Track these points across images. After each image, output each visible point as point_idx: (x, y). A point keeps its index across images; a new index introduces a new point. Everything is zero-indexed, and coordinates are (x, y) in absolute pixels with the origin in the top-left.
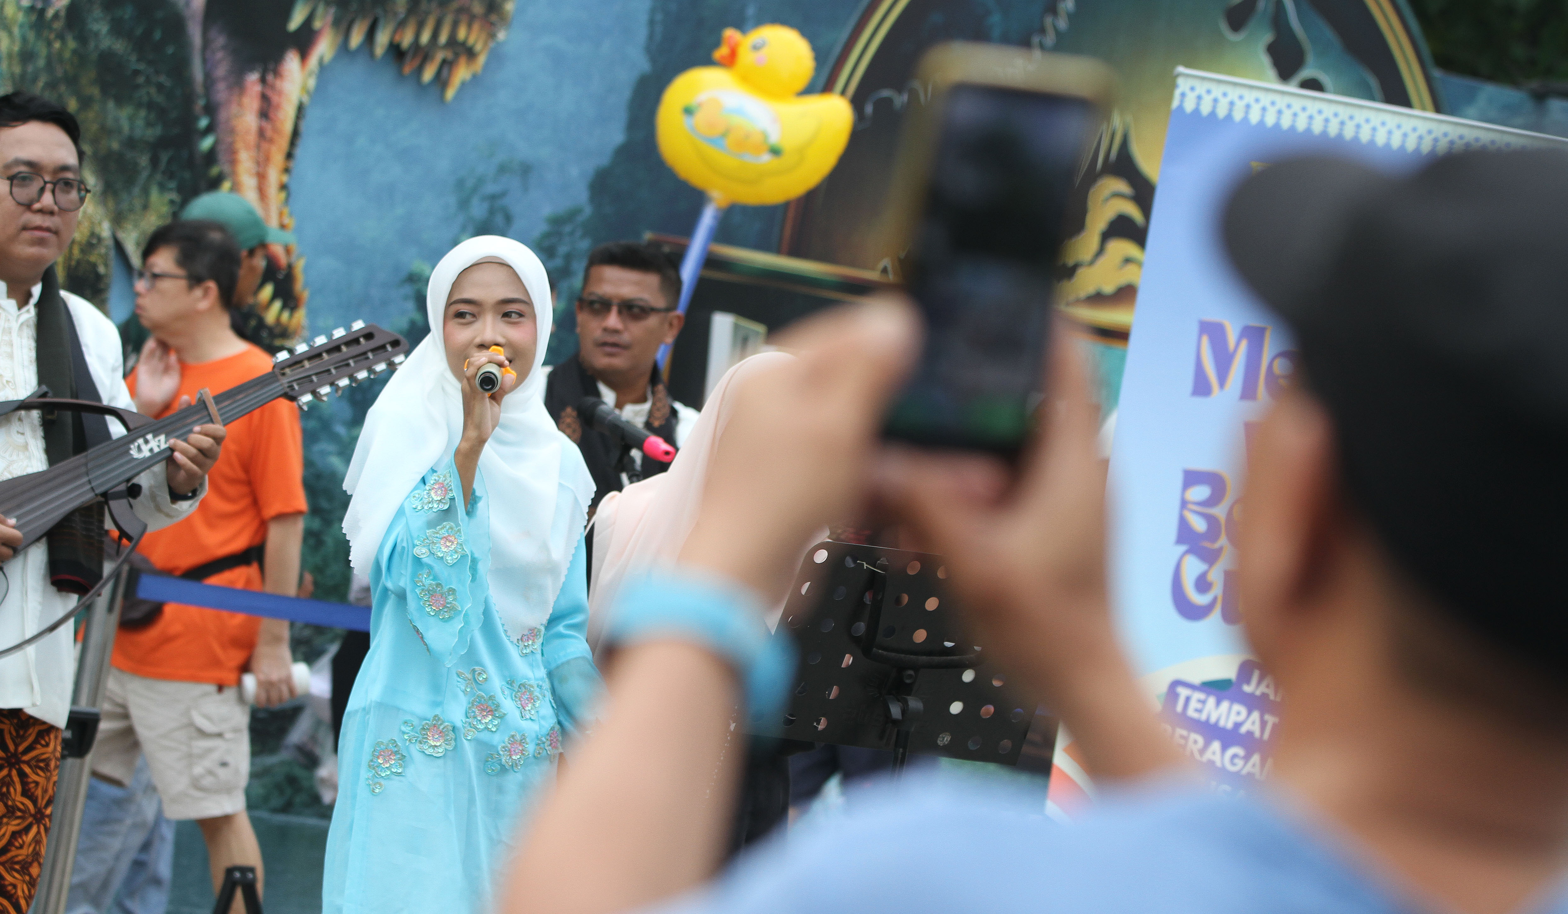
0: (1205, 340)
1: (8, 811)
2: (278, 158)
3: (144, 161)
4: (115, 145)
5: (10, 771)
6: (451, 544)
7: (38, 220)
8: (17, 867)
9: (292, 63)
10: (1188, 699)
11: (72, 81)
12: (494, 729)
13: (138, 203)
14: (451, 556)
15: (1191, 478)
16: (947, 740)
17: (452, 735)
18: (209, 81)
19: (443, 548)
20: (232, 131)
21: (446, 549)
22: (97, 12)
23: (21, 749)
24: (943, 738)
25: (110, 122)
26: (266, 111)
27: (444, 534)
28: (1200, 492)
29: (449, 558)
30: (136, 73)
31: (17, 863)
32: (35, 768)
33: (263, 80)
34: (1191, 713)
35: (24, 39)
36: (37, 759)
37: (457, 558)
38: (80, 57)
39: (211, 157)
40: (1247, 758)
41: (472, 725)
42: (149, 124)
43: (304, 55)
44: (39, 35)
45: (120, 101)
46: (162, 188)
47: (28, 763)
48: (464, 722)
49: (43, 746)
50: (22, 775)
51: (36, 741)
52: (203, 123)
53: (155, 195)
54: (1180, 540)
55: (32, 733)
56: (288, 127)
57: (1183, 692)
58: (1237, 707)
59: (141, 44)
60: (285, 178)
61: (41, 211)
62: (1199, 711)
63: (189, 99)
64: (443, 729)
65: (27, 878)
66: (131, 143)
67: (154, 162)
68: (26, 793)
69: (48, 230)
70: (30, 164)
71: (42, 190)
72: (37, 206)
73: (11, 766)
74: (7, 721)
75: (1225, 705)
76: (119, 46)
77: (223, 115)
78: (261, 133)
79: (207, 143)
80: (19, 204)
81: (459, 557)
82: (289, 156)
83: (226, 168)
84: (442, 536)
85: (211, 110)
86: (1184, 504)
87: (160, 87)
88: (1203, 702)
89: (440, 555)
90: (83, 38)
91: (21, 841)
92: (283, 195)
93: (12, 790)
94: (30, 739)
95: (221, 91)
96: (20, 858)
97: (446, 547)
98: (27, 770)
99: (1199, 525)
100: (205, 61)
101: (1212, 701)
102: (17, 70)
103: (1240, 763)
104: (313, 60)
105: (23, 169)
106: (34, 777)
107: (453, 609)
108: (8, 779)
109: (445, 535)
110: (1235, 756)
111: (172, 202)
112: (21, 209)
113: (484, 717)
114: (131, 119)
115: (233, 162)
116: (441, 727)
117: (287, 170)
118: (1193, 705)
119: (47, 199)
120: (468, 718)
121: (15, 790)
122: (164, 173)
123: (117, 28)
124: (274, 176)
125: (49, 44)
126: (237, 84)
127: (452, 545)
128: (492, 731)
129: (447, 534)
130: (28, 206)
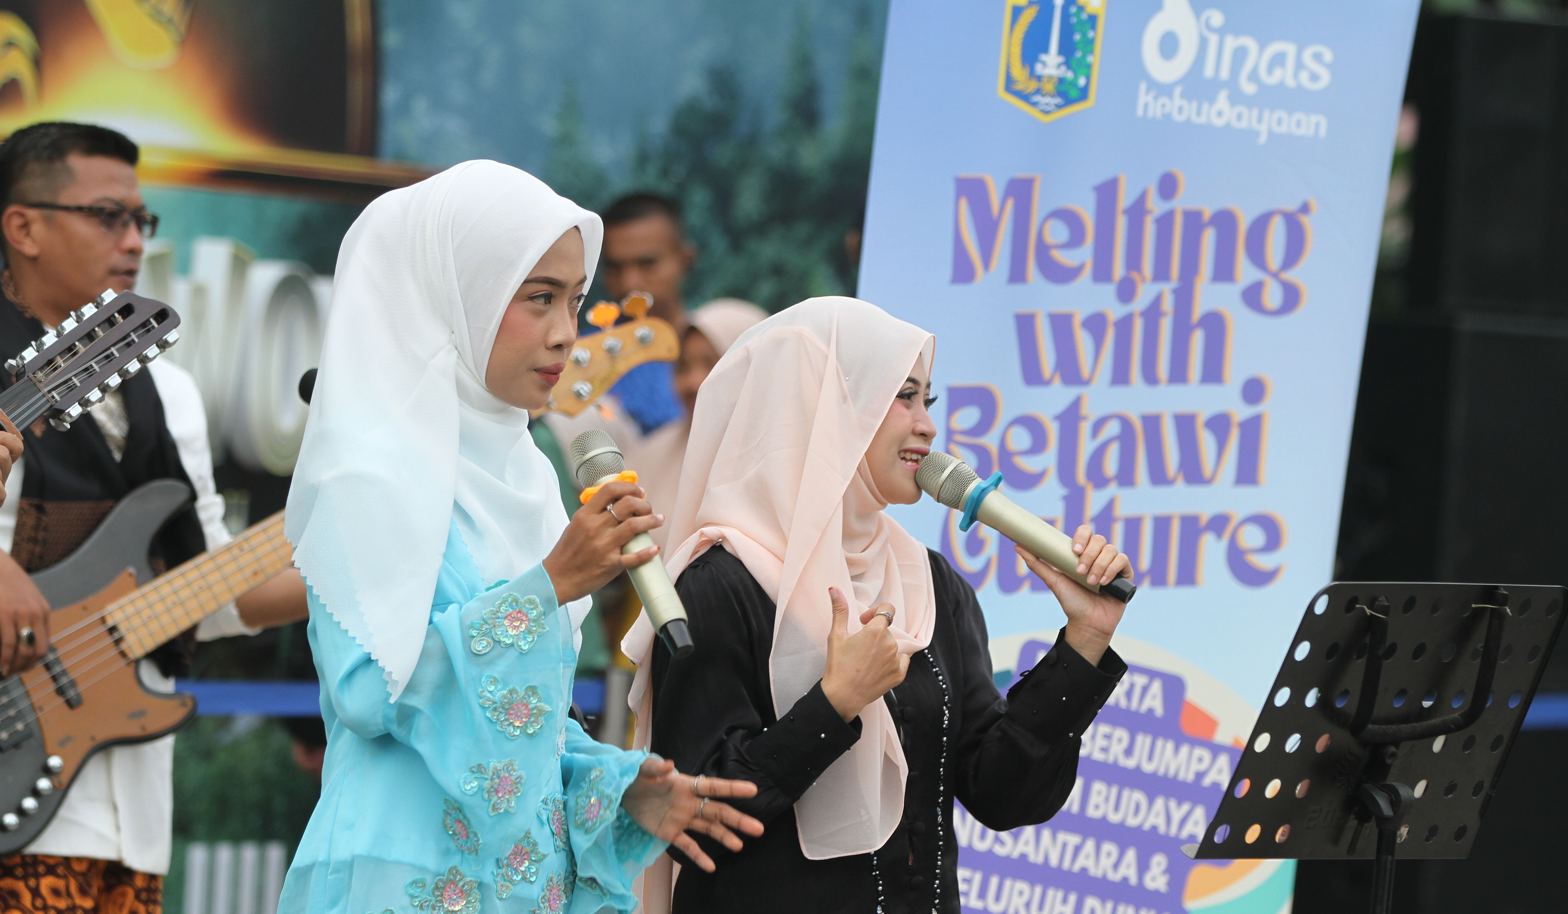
0: (964, 204)
6: (519, 622)
12: (533, 879)
14: (525, 638)
15: (955, 399)
16: (1404, 834)
17: (476, 894)
19: (510, 630)
21: (515, 631)
27: (507, 610)
28: (967, 416)
29: (521, 643)
37: (533, 640)
41: (506, 877)
48: (495, 874)
64: (463, 886)
81: (536, 638)
84: (504, 615)
89: (509, 641)
97: (514, 629)
107: (541, 712)
109: (508, 612)
113: (521, 863)
116: (461, 884)
120: (500, 868)
127: (521, 624)
128: (531, 882)
129: (511, 610)
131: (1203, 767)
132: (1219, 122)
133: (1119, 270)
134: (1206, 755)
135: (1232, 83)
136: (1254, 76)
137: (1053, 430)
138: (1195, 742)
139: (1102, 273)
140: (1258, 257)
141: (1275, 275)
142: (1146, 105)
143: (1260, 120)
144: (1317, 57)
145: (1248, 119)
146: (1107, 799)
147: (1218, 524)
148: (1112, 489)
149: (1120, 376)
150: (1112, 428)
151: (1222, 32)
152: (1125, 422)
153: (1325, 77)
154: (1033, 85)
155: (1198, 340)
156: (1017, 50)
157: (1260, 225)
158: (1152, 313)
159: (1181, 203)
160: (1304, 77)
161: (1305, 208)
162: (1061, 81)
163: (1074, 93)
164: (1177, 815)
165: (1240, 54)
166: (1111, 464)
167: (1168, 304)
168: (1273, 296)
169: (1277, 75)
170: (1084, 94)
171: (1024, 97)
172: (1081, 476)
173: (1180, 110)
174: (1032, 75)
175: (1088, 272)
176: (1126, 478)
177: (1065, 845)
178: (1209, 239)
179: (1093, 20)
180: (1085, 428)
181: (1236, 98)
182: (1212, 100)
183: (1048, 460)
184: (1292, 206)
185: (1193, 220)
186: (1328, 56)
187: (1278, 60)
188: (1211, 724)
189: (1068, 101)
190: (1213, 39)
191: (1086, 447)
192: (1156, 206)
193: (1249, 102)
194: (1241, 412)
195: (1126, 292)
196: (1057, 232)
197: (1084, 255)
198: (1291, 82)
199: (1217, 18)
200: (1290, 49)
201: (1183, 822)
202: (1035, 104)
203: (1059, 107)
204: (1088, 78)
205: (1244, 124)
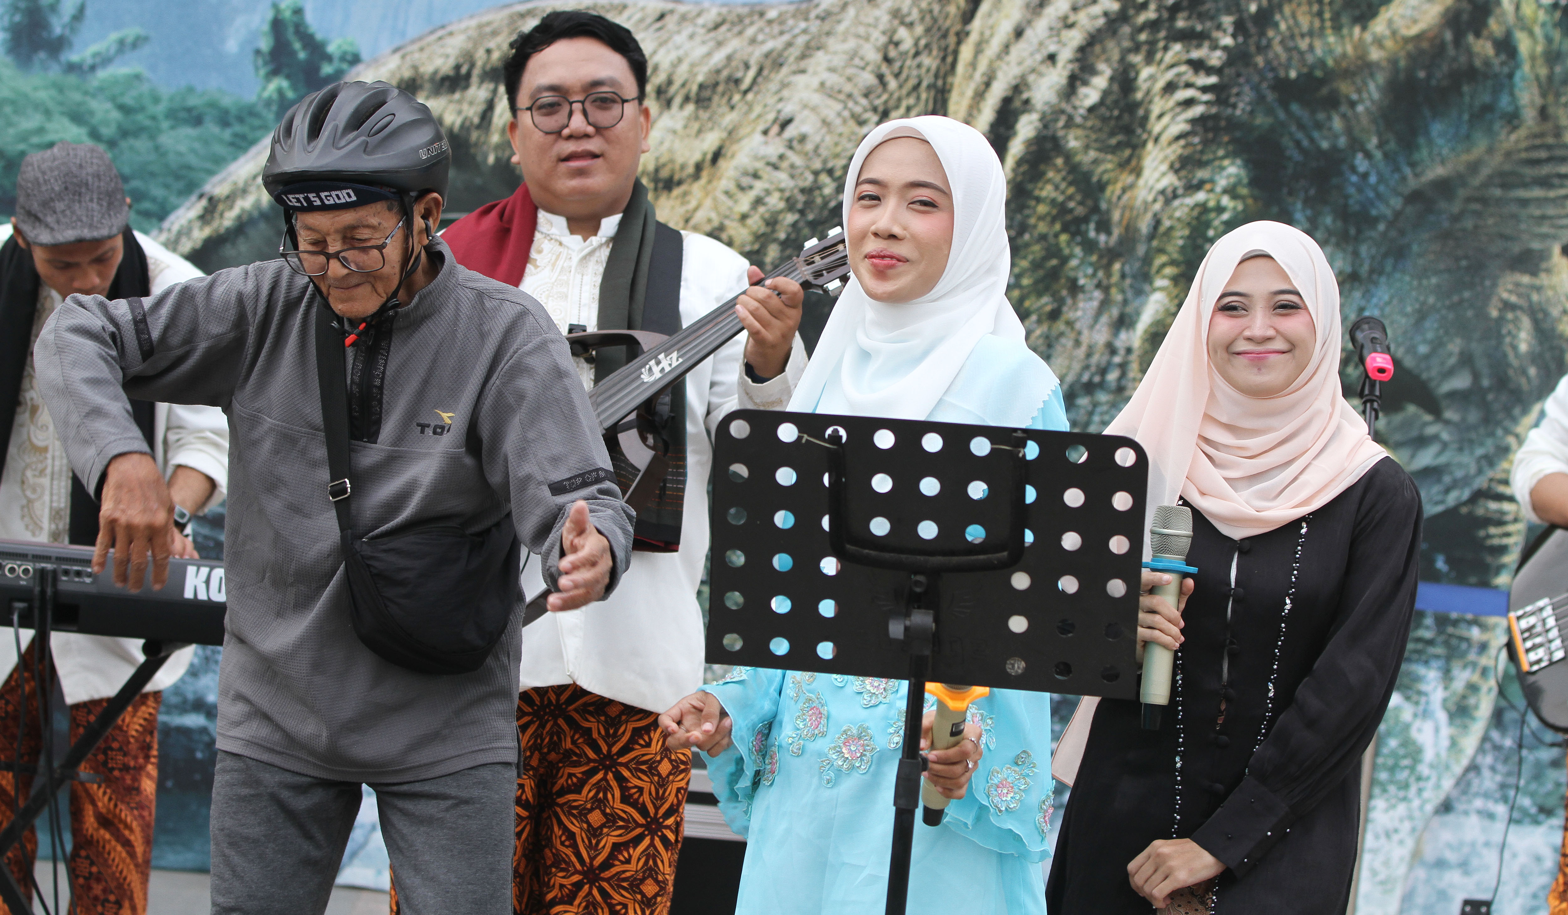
1: (608, 821)
5: (606, 774)
7: (573, 147)
8: (625, 884)
16: (1019, 668)
23: (615, 749)
24: (1013, 665)
31: (625, 880)
32: (635, 771)
36: (638, 761)
47: (626, 765)
49: (642, 746)
50: (620, 779)
51: (632, 741)
55: (626, 731)
61: (570, 137)
65: (639, 897)
68: (626, 799)
70: (558, 87)
71: (572, 113)
72: (566, 132)
73: (607, 769)
74: (592, 719)
91: (626, 855)
93: (609, 796)
94: (625, 739)
96: (628, 874)
98: (626, 773)
105: (546, 94)
106: (636, 782)
108: (604, 783)
112: (551, 138)
121: (613, 796)
130: (557, 134)
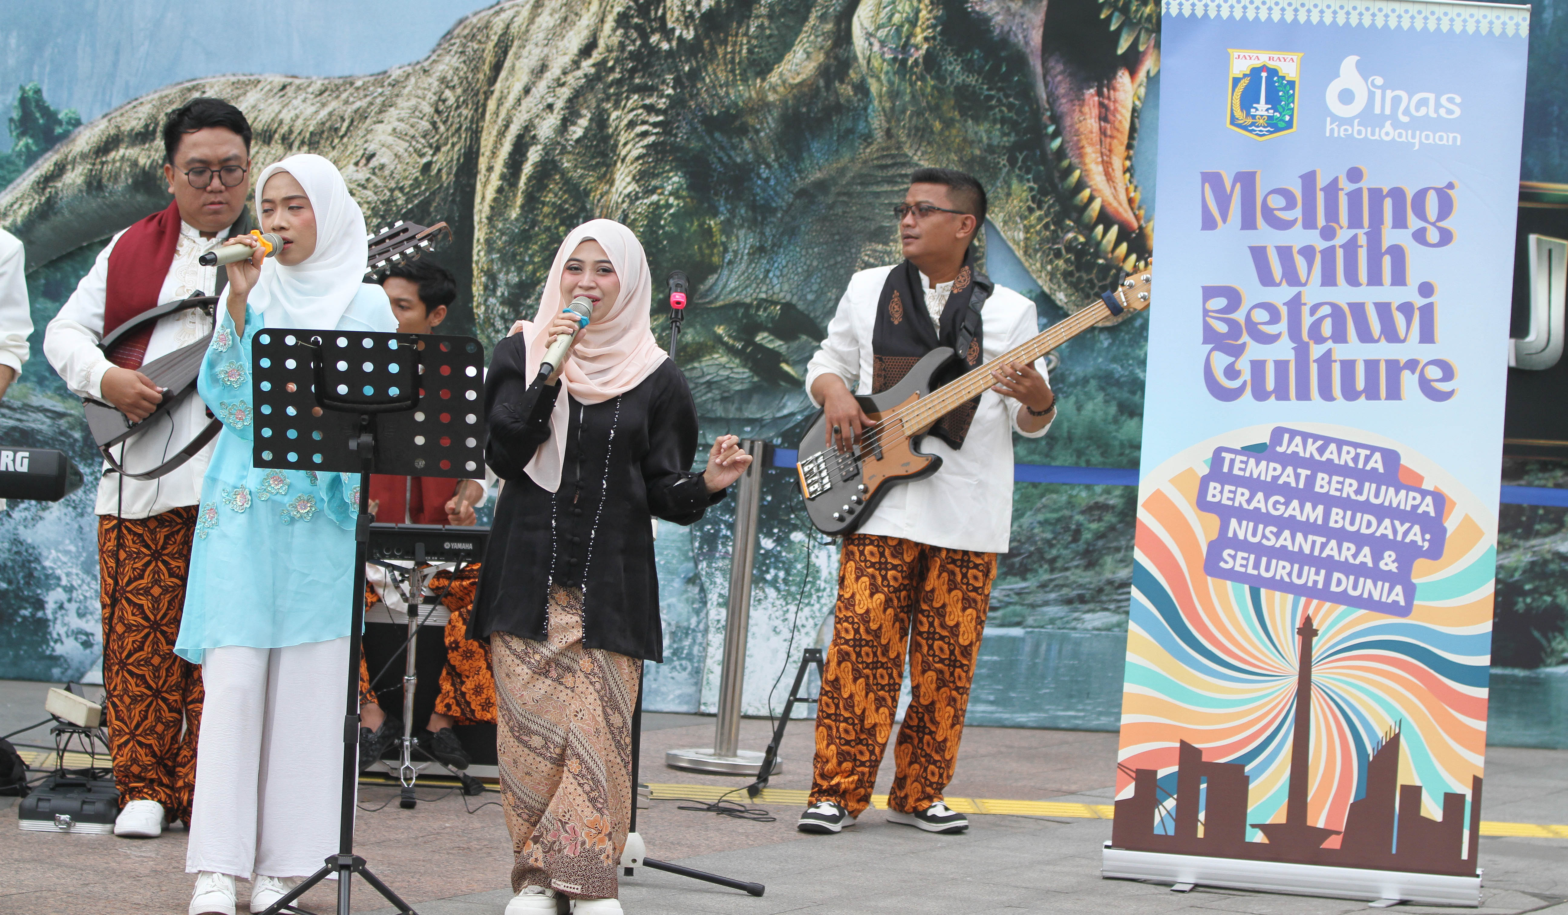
0: (1207, 187)
2: (1120, 149)
3: (1003, 161)
4: (977, 152)
7: (212, 198)
9: (1123, 78)
10: (1232, 461)
11: (935, 109)
12: (284, 493)
13: (1002, 193)
15: (1209, 293)
16: (422, 464)
17: (249, 497)
18: (1052, 99)
20: (1077, 133)
22: (950, 57)
24: (419, 463)
25: (971, 135)
26: (1105, 115)
28: (1219, 303)
30: (990, 98)
33: (1099, 93)
34: (1236, 472)
35: (891, 83)
38: (941, 92)
39: (1061, 153)
40: (1287, 504)
41: (267, 491)
42: (1004, 134)
43: (1133, 74)
44: (903, 78)
45: (977, 120)
46: (1021, 179)
48: (259, 488)
52: (1051, 129)
53: (1015, 185)
54: (1206, 341)
56: (1127, 125)
57: (1228, 457)
58: (1272, 465)
59: (990, 78)
60: (1128, 163)
61: (211, 192)
62: (1244, 470)
63: (1036, 113)
66: (990, 149)
67: (1012, 161)
69: (220, 203)
70: (201, 161)
71: (212, 178)
72: (209, 188)
75: (1263, 463)
76: (972, 80)
77: (1068, 122)
78: (1103, 132)
79: (1056, 144)
80: (198, 189)
82: (1129, 147)
83: (1075, 160)
85: (1056, 119)
86: (1206, 312)
87: (1011, 107)
88: (1246, 463)
90: (940, 78)
92: (1128, 175)
95: (1064, 105)
99: (1222, 328)
100: (1046, 84)
101: (1252, 461)
102: (888, 105)
103: (1282, 508)
104: (1142, 75)
105: (197, 165)
110: (1277, 502)
111: (1031, 189)
113: (277, 485)
114: (989, 132)
115: (1081, 156)
116: (245, 493)
117: (1129, 158)
118: (1237, 465)
119: (216, 183)
120: (263, 486)
122: (1020, 169)
123: (968, 67)
124: (1118, 163)
125: (913, 84)
126: (1078, 98)
130: (204, 188)
131: (1416, 502)
132: (1388, 139)
133: (1321, 221)
134: (1418, 497)
135: (1393, 117)
136: (1406, 112)
137: (1284, 311)
138: (1409, 489)
139: (1309, 223)
140: (1421, 214)
141: (1433, 224)
142: (1332, 130)
143: (1413, 137)
144: (1450, 100)
145: (1406, 136)
146: (1344, 518)
147: (1412, 365)
148: (1329, 344)
149: (1329, 280)
150: (1326, 310)
151: (1383, 88)
152: (1335, 307)
153: (1458, 112)
154: (1250, 121)
155: (1387, 261)
156: (1237, 102)
157: (1421, 195)
158: (1351, 247)
159: (1365, 184)
160: (1442, 112)
161: (1451, 186)
162: (1270, 118)
163: (1281, 125)
164: (1401, 530)
165: (1396, 101)
166: (1327, 329)
167: (1362, 240)
168: (1433, 236)
169: (1423, 111)
170: (1289, 125)
171: (1244, 128)
172: (1305, 337)
173: (1359, 133)
174: (1248, 114)
175: (1300, 223)
176: (1340, 336)
177: (1314, 542)
178: (1388, 204)
179: (1292, 84)
180: (1305, 311)
181: (1396, 124)
182: (1382, 127)
183: (1282, 327)
184: (1441, 185)
185: (1376, 195)
186: (1458, 100)
187: (1423, 102)
188: (1421, 479)
189: (1278, 129)
190: (1378, 93)
191: (1307, 321)
192: (1346, 186)
193: (1405, 126)
194: (1419, 302)
195: (1328, 233)
196: (1276, 202)
197: (1297, 213)
198: (1433, 115)
199: (1379, 81)
200: (1431, 97)
201: (1406, 534)
202: (1251, 131)
203: (1271, 133)
204: (1292, 116)
205: (1403, 139)
